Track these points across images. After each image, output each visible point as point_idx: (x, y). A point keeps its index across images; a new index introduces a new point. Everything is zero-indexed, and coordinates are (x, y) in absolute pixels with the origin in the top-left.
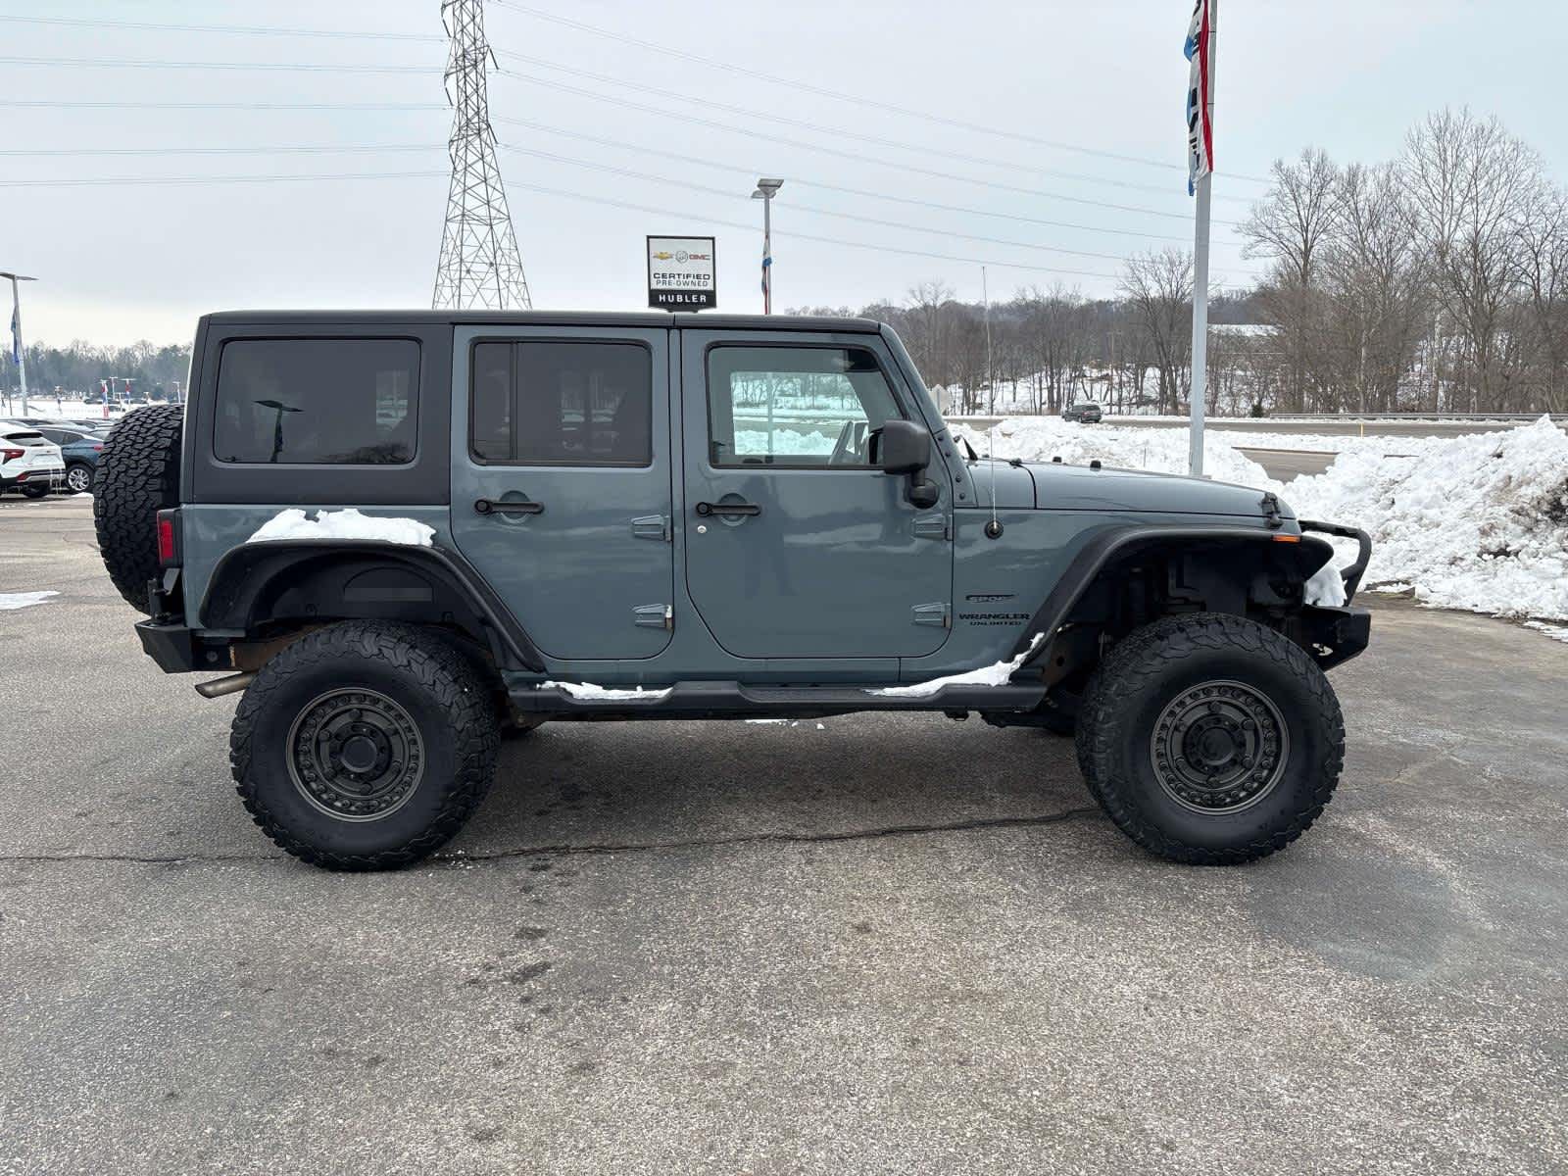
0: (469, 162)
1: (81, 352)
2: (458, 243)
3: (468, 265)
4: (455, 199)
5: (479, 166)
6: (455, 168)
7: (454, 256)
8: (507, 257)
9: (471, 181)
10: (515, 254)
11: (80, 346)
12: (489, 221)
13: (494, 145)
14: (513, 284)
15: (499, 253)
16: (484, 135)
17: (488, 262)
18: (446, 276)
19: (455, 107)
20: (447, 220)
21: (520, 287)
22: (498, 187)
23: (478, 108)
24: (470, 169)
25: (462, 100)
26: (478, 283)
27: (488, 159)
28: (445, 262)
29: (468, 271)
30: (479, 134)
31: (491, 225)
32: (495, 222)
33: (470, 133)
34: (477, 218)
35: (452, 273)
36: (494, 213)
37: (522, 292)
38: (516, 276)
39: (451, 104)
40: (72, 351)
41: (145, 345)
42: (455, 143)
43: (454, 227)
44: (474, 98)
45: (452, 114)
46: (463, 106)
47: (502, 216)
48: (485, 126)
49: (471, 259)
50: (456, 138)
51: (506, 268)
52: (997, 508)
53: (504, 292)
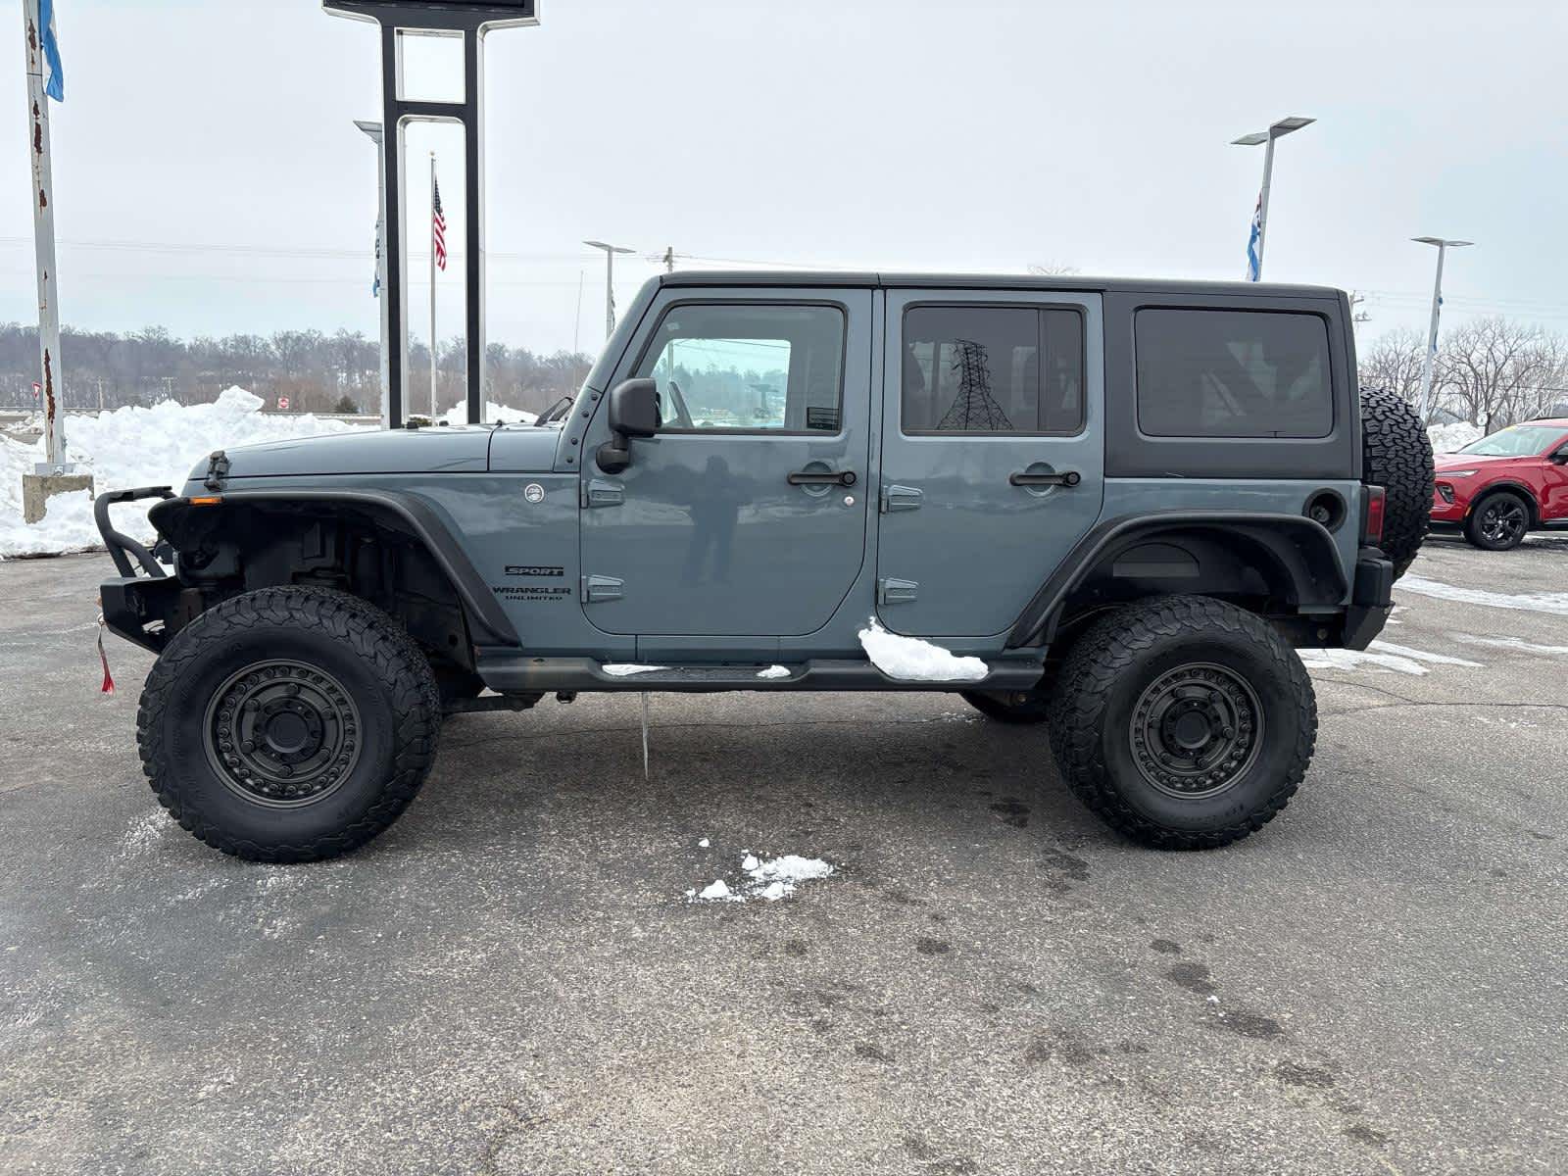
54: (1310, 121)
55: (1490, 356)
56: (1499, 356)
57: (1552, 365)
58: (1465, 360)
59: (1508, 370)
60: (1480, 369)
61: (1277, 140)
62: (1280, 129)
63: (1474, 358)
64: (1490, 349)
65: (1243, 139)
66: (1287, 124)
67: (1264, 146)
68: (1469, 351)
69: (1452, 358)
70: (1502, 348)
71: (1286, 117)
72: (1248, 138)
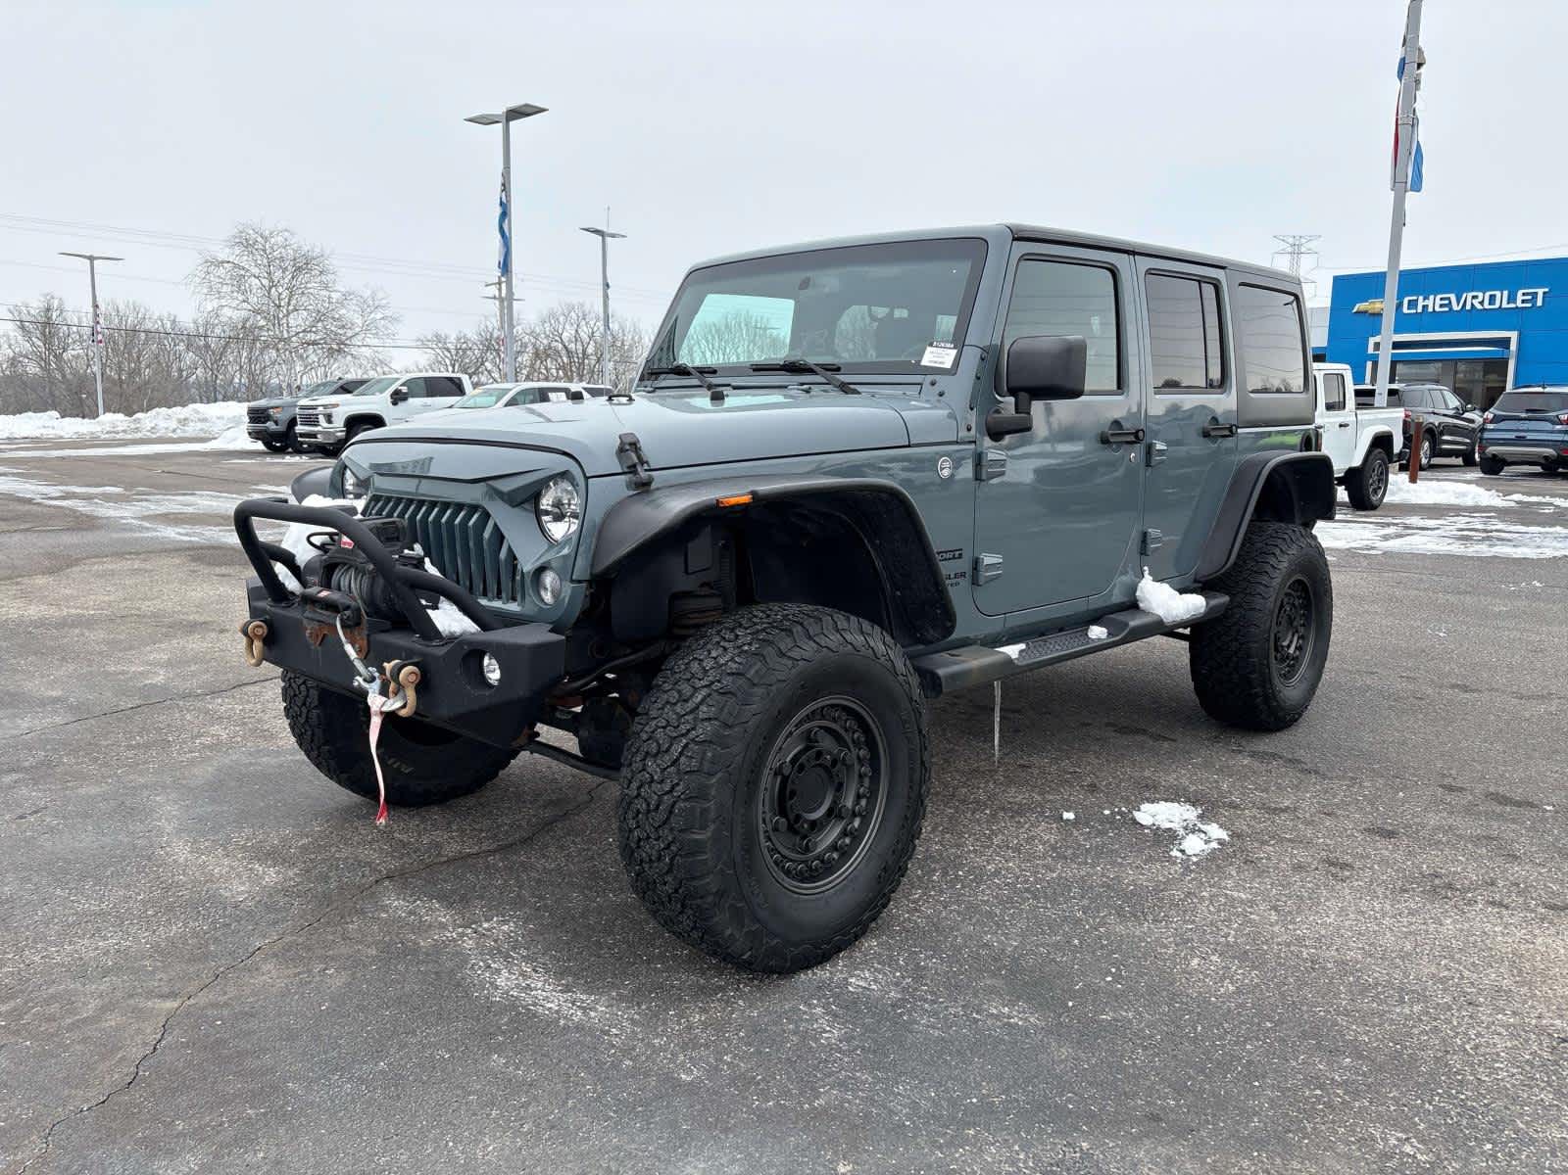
54: (543, 110)
55: (577, 338)
56: (585, 337)
57: (623, 344)
58: (557, 338)
59: (590, 350)
60: (572, 346)
61: (512, 124)
62: (515, 114)
63: (565, 336)
64: (577, 331)
65: (477, 117)
66: (523, 110)
67: (499, 126)
68: (560, 331)
69: (547, 337)
70: (585, 329)
71: (523, 103)
72: (482, 117)
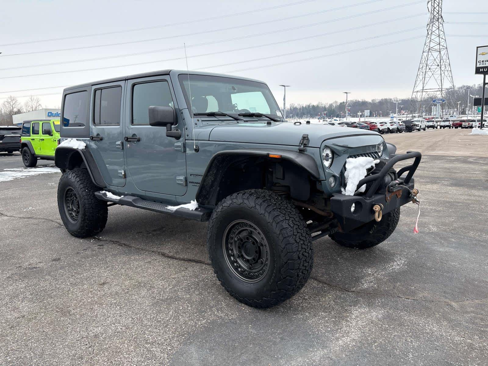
0: (433, 30)
1: (320, 105)
2: (426, 59)
3: (430, 67)
4: (427, 44)
5: (437, 32)
6: (428, 33)
7: (424, 64)
8: (445, 62)
9: (433, 37)
10: (448, 61)
11: (320, 104)
12: (439, 50)
13: (443, 23)
14: (447, 71)
15: (442, 61)
16: (440, 20)
17: (437, 65)
18: (421, 71)
19: (430, 13)
20: (423, 52)
21: (448, 72)
22: (444, 38)
23: (439, 11)
24: (433, 33)
25: (433, 9)
26: (433, 72)
27: (440, 28)
28: (421, 67)
29: (430, 69)
30: (438, 20)
31: (440, 52)
32: (441, 50)
33: (434, 20)
34: (435, 50)
35: (423, 70)
36: (441, 47)
37: (449, 74)
38: (447, 68)
39: (429, 12)
40: (318, 105)
41: (336, 102)
42: (429, 25)
43: (425, 54)
44: (437, 8)
45: (429, 15)
46: (432, 12)
47: (444, 48)
48: (440, 17)
49: (431, 64)
50: (429, 23)
51: (444, 66)
52: (195, 140)
53: (443, 75)
